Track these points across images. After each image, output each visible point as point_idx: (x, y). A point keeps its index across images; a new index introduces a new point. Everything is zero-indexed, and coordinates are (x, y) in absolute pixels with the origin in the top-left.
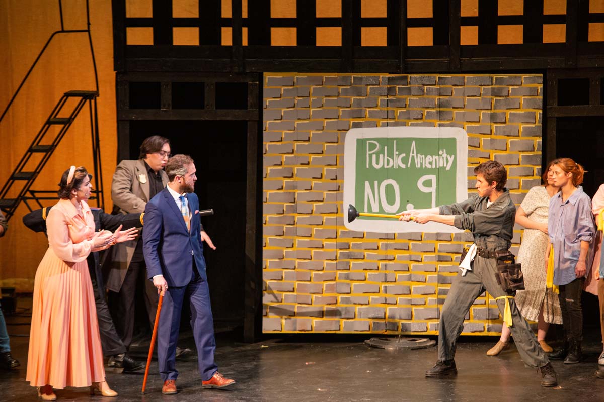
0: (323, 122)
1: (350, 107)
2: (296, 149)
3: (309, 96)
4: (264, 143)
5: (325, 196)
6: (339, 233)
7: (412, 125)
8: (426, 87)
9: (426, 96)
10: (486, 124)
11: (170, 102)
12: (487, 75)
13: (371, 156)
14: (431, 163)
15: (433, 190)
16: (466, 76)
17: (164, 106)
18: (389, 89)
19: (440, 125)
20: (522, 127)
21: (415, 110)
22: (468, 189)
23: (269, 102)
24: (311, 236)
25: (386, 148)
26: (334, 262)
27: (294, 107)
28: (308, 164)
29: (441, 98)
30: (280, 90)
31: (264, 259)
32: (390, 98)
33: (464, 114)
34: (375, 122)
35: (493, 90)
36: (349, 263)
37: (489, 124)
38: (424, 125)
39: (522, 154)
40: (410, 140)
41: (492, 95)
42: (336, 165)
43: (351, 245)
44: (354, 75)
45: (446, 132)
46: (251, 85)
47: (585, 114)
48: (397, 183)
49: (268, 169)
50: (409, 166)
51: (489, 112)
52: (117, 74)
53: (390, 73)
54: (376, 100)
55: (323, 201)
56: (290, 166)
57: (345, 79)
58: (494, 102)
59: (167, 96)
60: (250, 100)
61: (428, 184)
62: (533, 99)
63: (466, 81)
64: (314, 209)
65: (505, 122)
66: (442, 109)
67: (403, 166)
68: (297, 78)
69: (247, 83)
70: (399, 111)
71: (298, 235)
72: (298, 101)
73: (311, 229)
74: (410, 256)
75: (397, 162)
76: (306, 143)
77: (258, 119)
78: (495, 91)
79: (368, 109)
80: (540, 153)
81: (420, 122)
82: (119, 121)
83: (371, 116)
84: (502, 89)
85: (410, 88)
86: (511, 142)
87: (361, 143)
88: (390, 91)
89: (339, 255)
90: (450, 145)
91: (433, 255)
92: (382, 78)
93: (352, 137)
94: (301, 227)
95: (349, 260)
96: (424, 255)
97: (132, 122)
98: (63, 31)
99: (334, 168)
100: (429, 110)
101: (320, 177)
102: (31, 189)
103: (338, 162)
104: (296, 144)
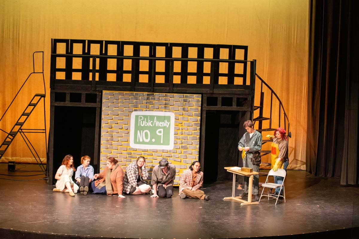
0: (123, 109)
1: (133, 104)
2: (113, 118)
3: (119, 99)
4: (102, 116)
5: (123, 136)
6: (128, 149)
7: (155, 111)
8: (160, 98)
9: (160, 101)
10: (182, 112)
11: (69, 100)
12: (182, 94)
13: (140, 121)
14: (161, 125)
15: (162, 134)
16: (175, 94)
17: (67, 101)
18: (147, 98)
19: (165, 111)
20: (194, 113)
21: (156, 106)
22: (175, 134)
23: (105, 101)
24: (118, 149)
25: (146, 119)
26: (126, 159)
27: (113, 103)
28: (118, 124)
29: (166, 102)
30: (109, 97)
31: (101, 157)
32: (148, 101)
33: (174, 107)
34: (142, 109)
35: (184, 100)
36: (131, 159)
37: (182, 111)
38: (159, 111)
39: (193, 123)
40: (154, 116)
41: (184, 101)
42: (128, 124)
43: (132, 153)
44: (135, 93)
45: (167, 114)
46: (98, 94)
47: (216, 110)
48: (149, 131)
49: (103, 125)
50: (154, 125)
51: (182, 107)
52: (51, 89)
53: (148, 92)
54: (143, 102)
55: (122, 137)
56: (111, 124)
57: (132, 94)
58: (184, 104)
59: (68, 98)
60: (98, 100)
61: (160, 132)
62: (198, 103)
63: (174, 96)
64: (119, 140)
65: (188, 111)
66: (166, 106)
67: (152, 125)
68: (115, 93)
69: (97, 94)
70: (151, 106)
71: (113, 148)
72: (115, 101)
73: (118, 147)
74: (153, 158)
75: (149, 124)
76: (117, 116)
77: (100, 106)
78: (185, 100)
79: (140, 105)
80: (200, 122)
81: (158, 110)
82: (51, 106)
83: (141, 107)
84: (187, 99)
85: (155, 98)
86: (190, 118)
87: (137, 117)
88: (148, 99)
89: (127, 156)
90: (168, 118)
91: (161, 157)
92: (145, 94)
93: (134, 114)
94: (114, 146)
95: (131, 158)
96: (158, 157)
97: (55, 107)
98: (34, 73)
99: (127, 125)
100: (161, 106)
101: (121, 128)
102: (21, 128)
103: (128, 123)
104: (114, 116)
